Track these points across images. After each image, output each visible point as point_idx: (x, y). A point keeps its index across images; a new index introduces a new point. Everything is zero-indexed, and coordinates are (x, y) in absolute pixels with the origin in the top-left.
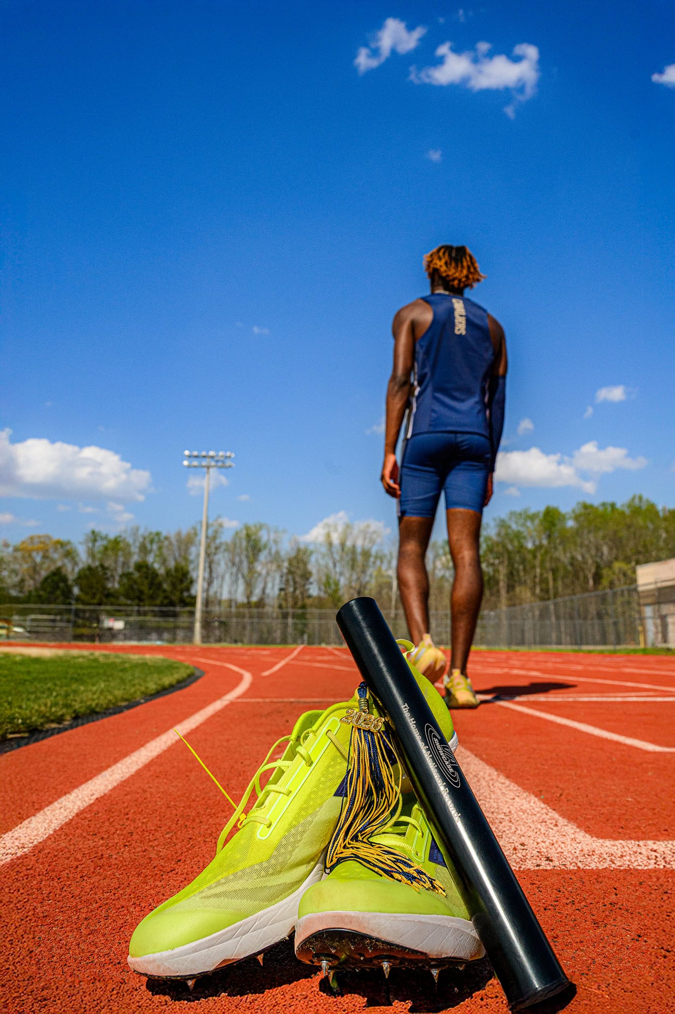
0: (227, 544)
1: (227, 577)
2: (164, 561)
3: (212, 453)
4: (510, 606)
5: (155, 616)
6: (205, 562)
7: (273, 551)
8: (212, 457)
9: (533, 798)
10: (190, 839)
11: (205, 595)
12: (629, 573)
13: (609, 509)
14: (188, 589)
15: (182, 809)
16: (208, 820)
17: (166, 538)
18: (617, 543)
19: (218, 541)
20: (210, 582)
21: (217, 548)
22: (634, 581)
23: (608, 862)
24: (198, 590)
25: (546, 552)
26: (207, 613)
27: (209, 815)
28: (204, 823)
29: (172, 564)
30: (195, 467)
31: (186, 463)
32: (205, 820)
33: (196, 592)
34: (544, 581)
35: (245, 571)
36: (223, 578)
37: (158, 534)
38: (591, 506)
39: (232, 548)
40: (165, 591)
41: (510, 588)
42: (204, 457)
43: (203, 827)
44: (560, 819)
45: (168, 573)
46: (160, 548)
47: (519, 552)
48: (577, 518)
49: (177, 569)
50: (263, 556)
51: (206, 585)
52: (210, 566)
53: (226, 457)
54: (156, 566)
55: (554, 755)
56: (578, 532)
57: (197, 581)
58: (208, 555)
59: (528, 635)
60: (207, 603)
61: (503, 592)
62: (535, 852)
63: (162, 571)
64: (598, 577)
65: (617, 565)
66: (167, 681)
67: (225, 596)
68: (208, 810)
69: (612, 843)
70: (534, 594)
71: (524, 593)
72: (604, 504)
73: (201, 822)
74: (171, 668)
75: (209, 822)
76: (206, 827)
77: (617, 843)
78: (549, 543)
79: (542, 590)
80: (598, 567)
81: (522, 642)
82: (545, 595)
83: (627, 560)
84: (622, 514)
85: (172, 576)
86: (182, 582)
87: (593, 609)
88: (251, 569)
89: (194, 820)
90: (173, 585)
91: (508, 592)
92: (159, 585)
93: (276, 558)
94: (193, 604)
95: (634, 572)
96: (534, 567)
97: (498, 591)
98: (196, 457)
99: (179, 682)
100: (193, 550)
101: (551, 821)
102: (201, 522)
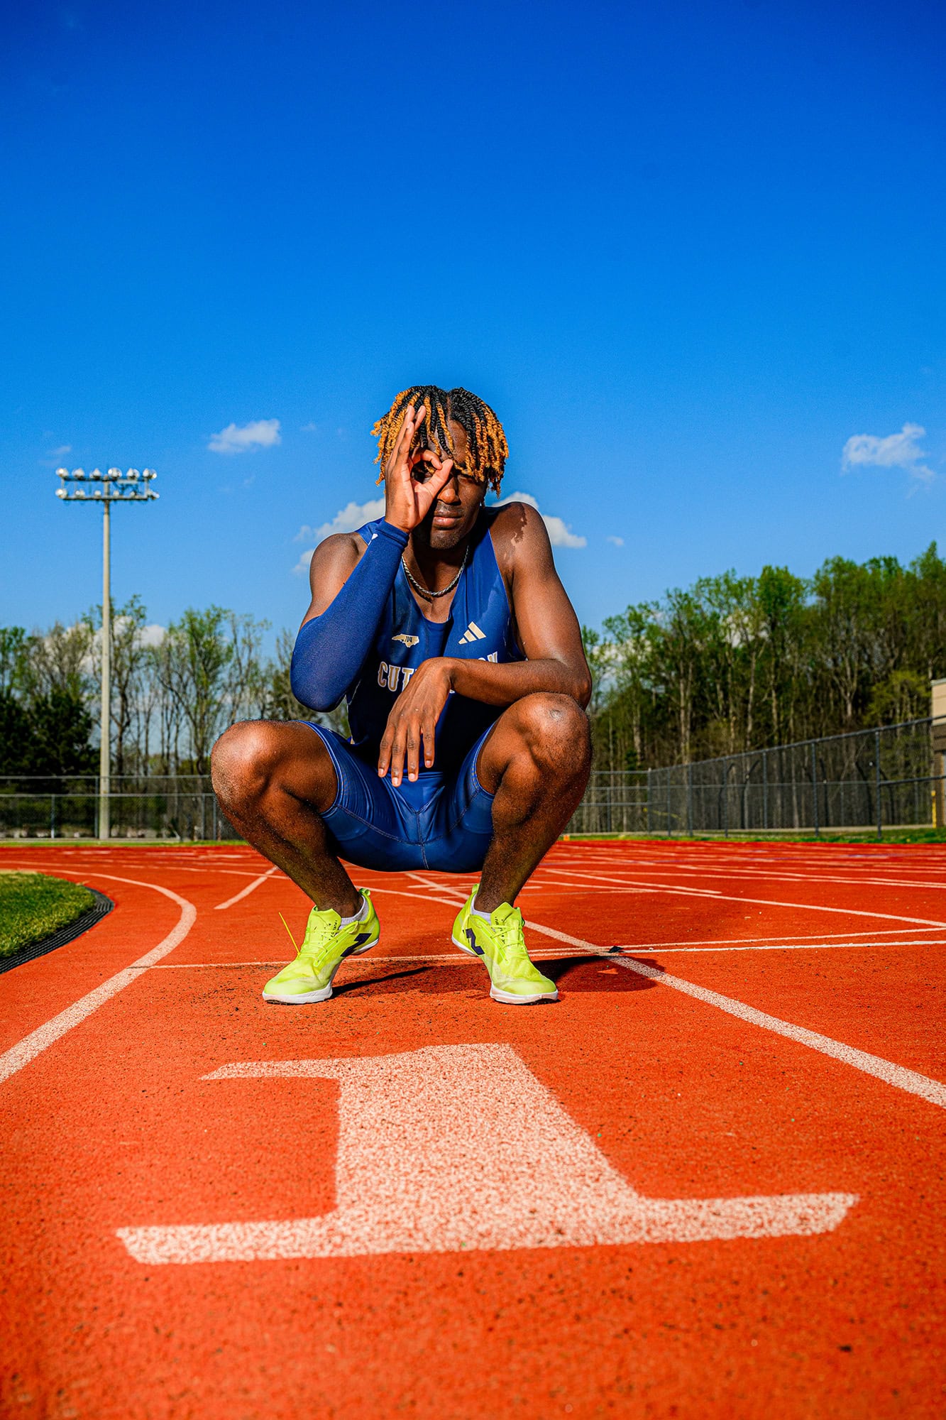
0: (153, 651)
1: (157, 712)
2: (31, 686)
3: (112, 472)
4: (695, 758)
5: (19, 790)
6: (112, 683)
7: (244, 663)
8: (114, 479)
9: (586, 1138)
10: (42, 1220)
11: (114, 748)
12: (922, 689)
13: (883, 570)
14: (82, 738)
15: (36, 1173)
16: (74, 1190)
17: (34, 640)
18: (900, 636)
19: (135, 645)
20: (124, 725)
21: (134, 659)
22: (927, 704)
23: (643, 1233)
24: (102, 737)
25: (767, 656)
26: (120, 783)
27: (77, 1182)
28: (66, 1196)
29: (47, 690)
30: (79, 499)
31: (61, 492)
32: (69, 1191)
33: (99, 741)
34: (762, 708)
35: (192, 701)
36: (148, 715)
37: (16, 632)
38: (852, 566)
39: (162, 657)
40: (36, 742)
41: (698, 723)
42: (97, 479)
43: (64, 1201)
44: (609, 1169)
45: (40, 707)
46: (22, 660)
47: (714, 655)
48: (823, 590)
49: (57, 700)
50: (224, 675)
51: (116, 729)
52: (124, 691)
53: (142, 479)
54: (17, 694)
55: (654, 1062)
56: (823, 617)
57: (97, 722)
58: (116, 671)
59: (732, 810)
60: (120, 763)
61: (685, 730)
62: (546, 1223)
63: (27, 705)
64: (862, 700)
65: (898, 677)
66: (40, 926)
67: (155, 749)
68: (77, 1174)
69: (664, 1204)
70: (741, 733)
71: (726, 732)
72: (875, 562)
73: (62, 1194)
74: (50, 895)
75: (75, 1194)
76: (70, 1201)
77: (671, 1204)
78: (772, 638)
79: (756, 726)
80: (864, 681)
81: (718, 823)
82: (765, 735)
83: (919, 666)
84: (910, 577)
85: (48, 712)
86: (69, 725)
87: (851, 763)
88: (202, 697)
89: (51, 1192)
90: (52, 729)
91: (693, 730)
92: (25, 731)
93: (250, 677)
94: (95, 767)
95: (929, 689)
96: (745, 683)
97: (676, 729)
98: (81, 479)
99: (62, 928)
100: (87, 662)
101: (591, 1174)
102: (100, 608)
